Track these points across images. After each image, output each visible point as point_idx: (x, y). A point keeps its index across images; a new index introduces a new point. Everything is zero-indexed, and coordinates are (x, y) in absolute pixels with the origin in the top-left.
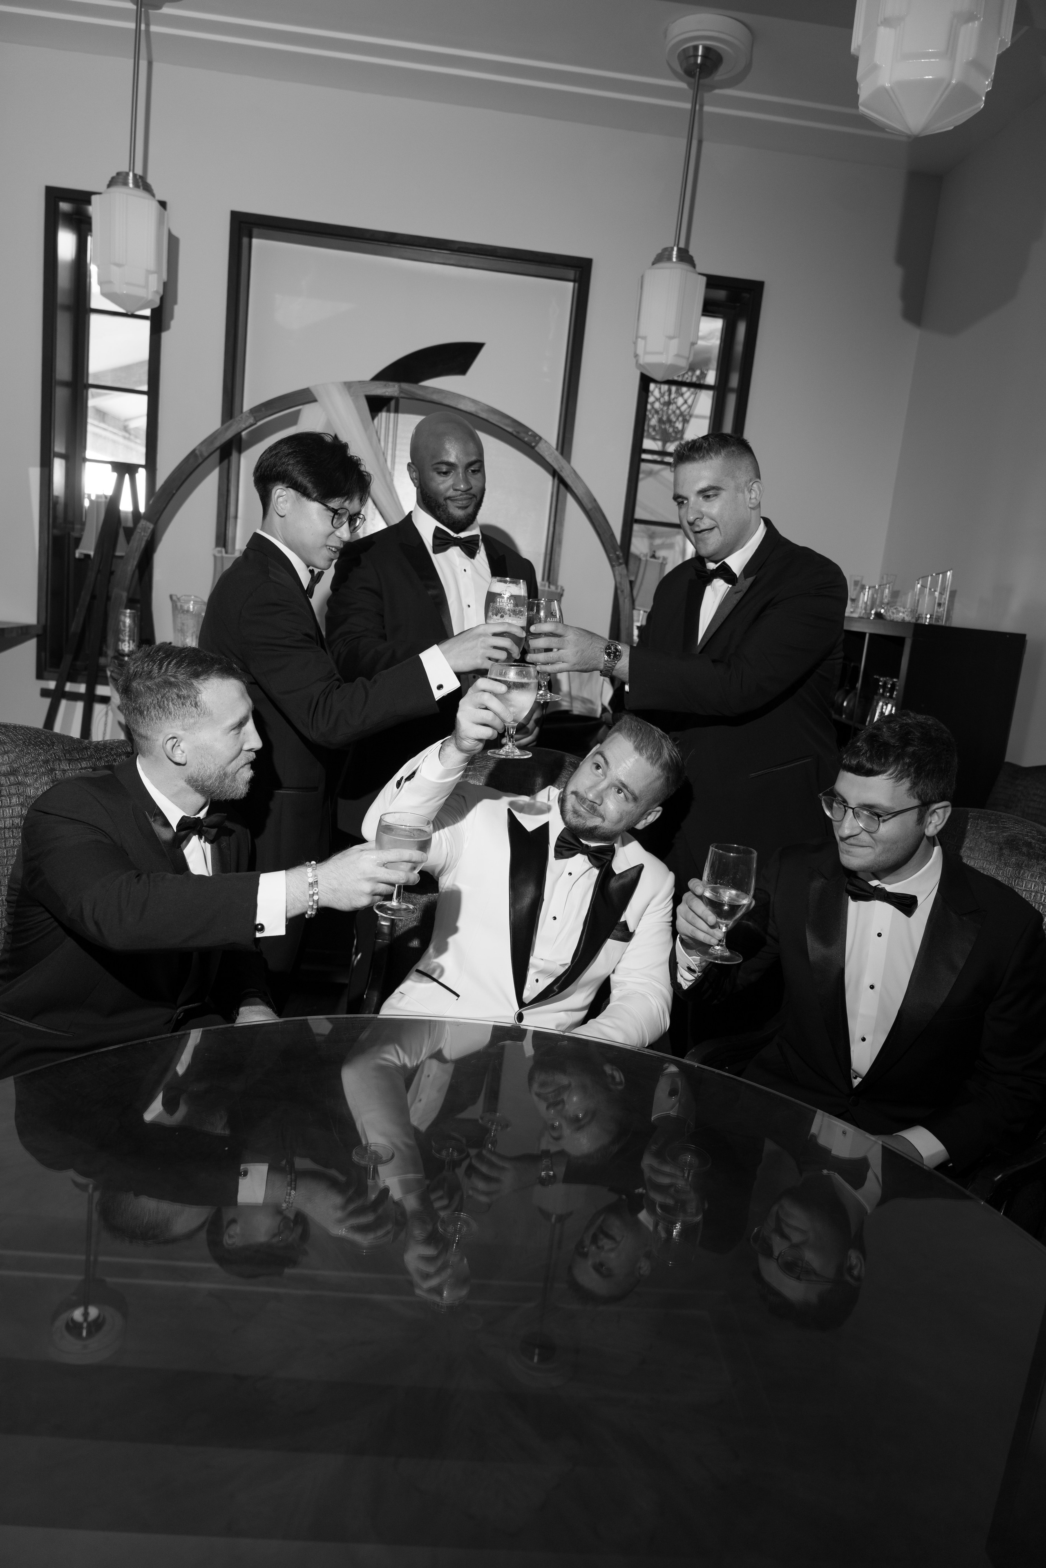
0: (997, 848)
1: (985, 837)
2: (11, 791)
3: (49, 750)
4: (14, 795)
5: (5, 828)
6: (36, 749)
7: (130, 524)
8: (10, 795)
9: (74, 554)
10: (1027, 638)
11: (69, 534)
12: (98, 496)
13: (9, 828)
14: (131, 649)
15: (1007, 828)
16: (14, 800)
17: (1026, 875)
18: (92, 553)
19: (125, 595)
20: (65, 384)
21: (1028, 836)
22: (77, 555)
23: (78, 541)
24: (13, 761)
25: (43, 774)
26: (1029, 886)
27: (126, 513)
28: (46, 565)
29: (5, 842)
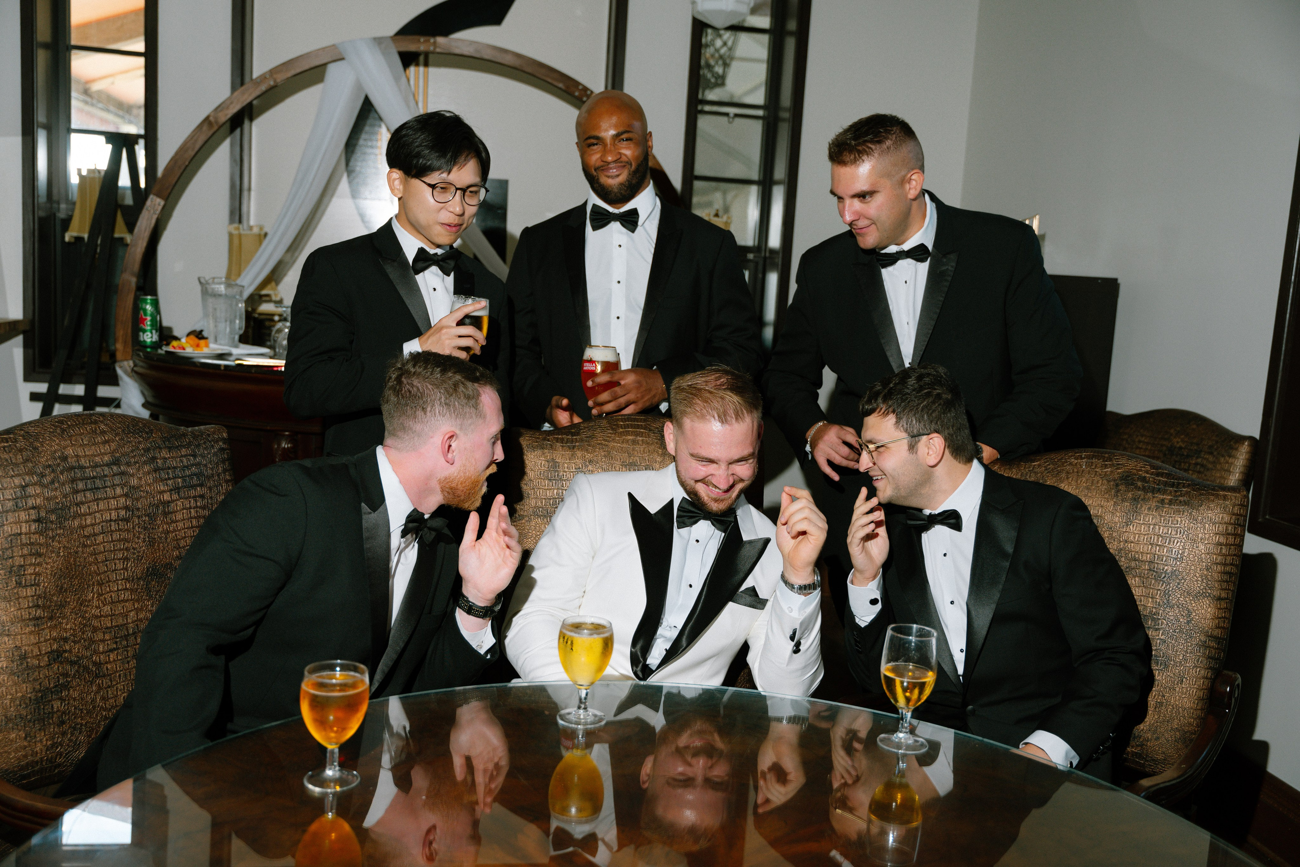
0: (1113, 485)
1: (1100, 475)
2: (115, 482)
3: (149, 438)
4: (118, 485)
5: (111, 520)
6: (136, 438)
7: (129, 200)
8: (114, 486)
9: (63, 237)
10: (1119, 281)
11: (55, 214)
12: (89, 171)
13: (115, 521)
14: (154, 340)
15: (1121, 464)
16: (119, 491)
17: (1143, 509)
18: (86, 236)
19: (134, 280)
20: (46, 46)
21: (1141, 471)
22: (67, 239)
23: (66, 224)
24: (114, 450)
25: (145, 463)
26: (1147, 520)
27: (124, 188)
28: (31, 251)
29: (111, 535)
